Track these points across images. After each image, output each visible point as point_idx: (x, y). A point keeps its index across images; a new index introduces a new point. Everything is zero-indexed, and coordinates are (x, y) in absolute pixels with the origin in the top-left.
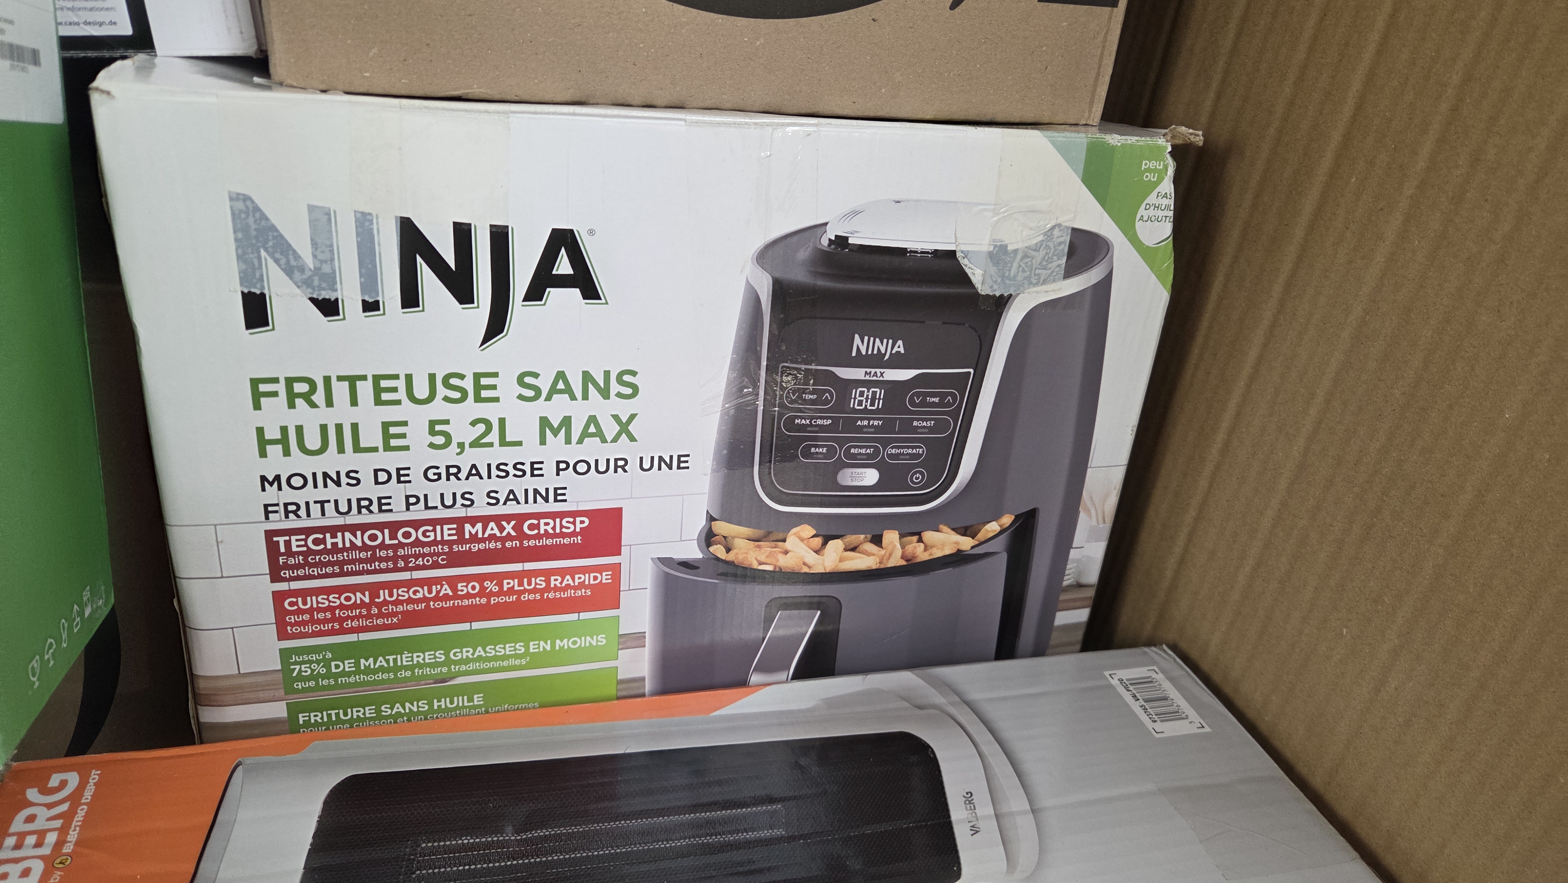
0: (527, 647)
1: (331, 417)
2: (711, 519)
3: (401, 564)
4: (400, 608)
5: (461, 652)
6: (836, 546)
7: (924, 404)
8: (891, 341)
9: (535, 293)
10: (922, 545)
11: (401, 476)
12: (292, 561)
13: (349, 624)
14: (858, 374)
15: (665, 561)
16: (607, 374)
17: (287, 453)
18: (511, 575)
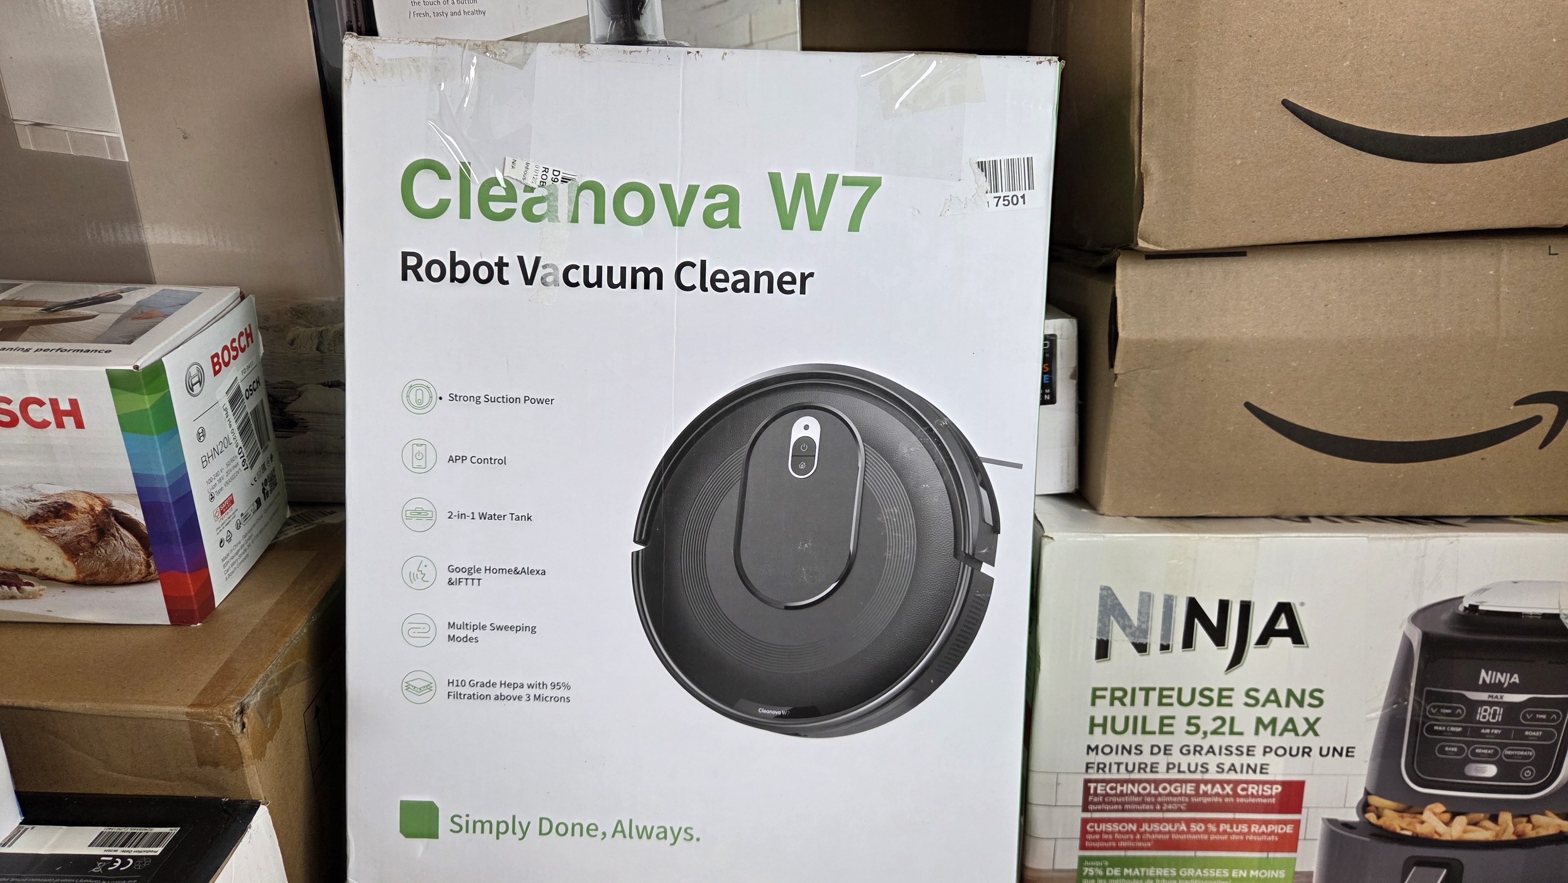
0: (1230, 873)
1: (1130, 711)
2: (1367, 793)
3: (1158, 807)
4: (1153, 837)
5: (1187, 871)
6: (1461, 822)
7: (1534, 719)
8: (1509, 675)
9: (1263, 640)
10: (1530, 826)
11: (1167, 750)
12: (1096, 800)
13: (1122, 844)
14: (1484, 696)
15: (1332, 822)
16: (1303, 691)
17: (1104, 732)
18: (1225, 821)
